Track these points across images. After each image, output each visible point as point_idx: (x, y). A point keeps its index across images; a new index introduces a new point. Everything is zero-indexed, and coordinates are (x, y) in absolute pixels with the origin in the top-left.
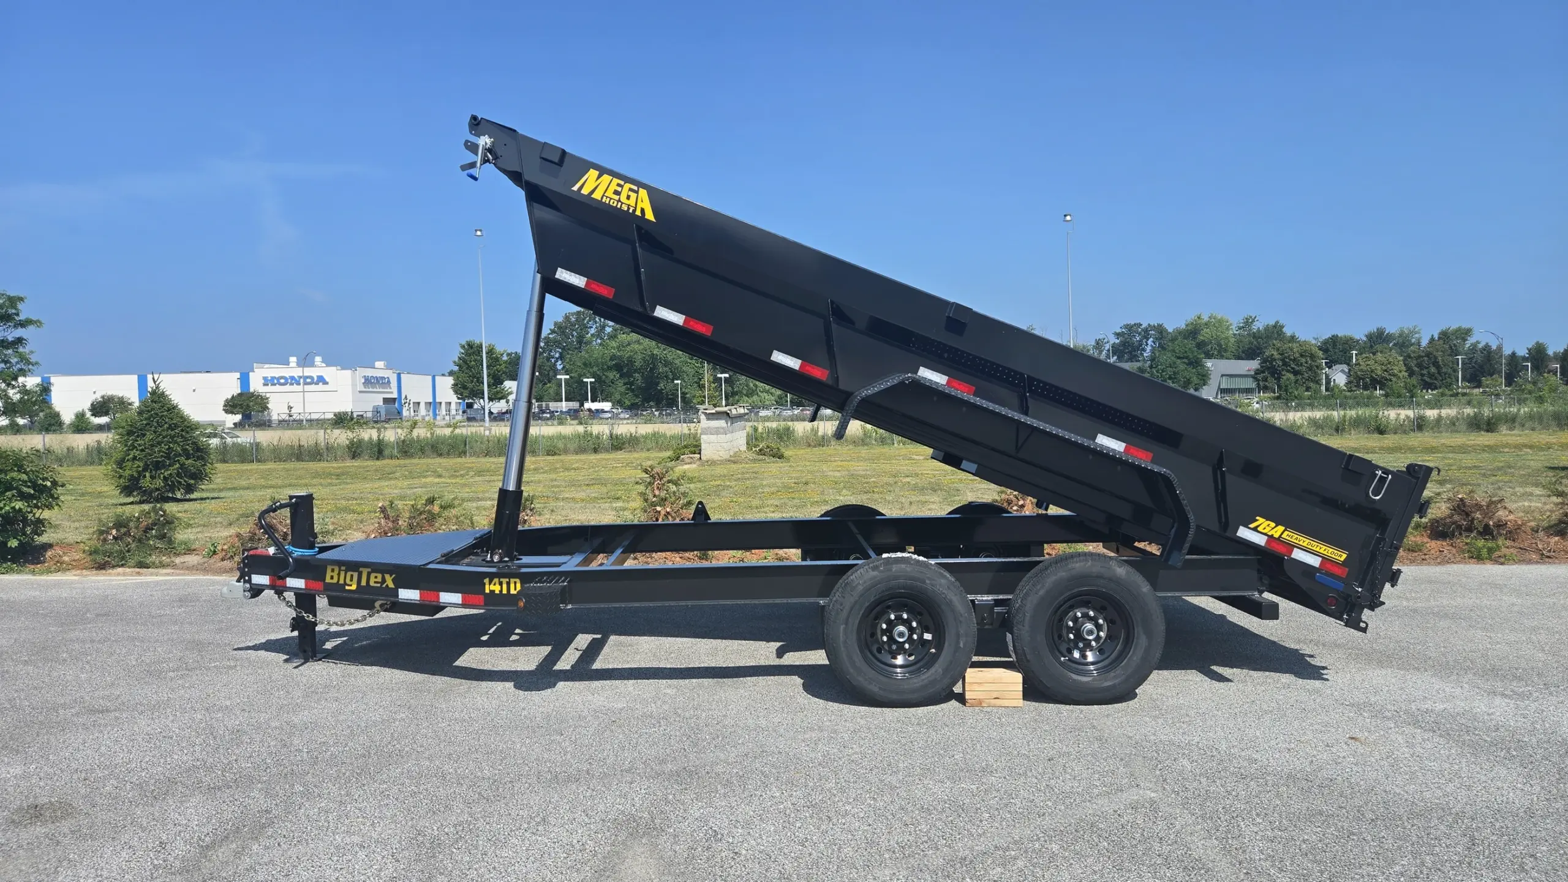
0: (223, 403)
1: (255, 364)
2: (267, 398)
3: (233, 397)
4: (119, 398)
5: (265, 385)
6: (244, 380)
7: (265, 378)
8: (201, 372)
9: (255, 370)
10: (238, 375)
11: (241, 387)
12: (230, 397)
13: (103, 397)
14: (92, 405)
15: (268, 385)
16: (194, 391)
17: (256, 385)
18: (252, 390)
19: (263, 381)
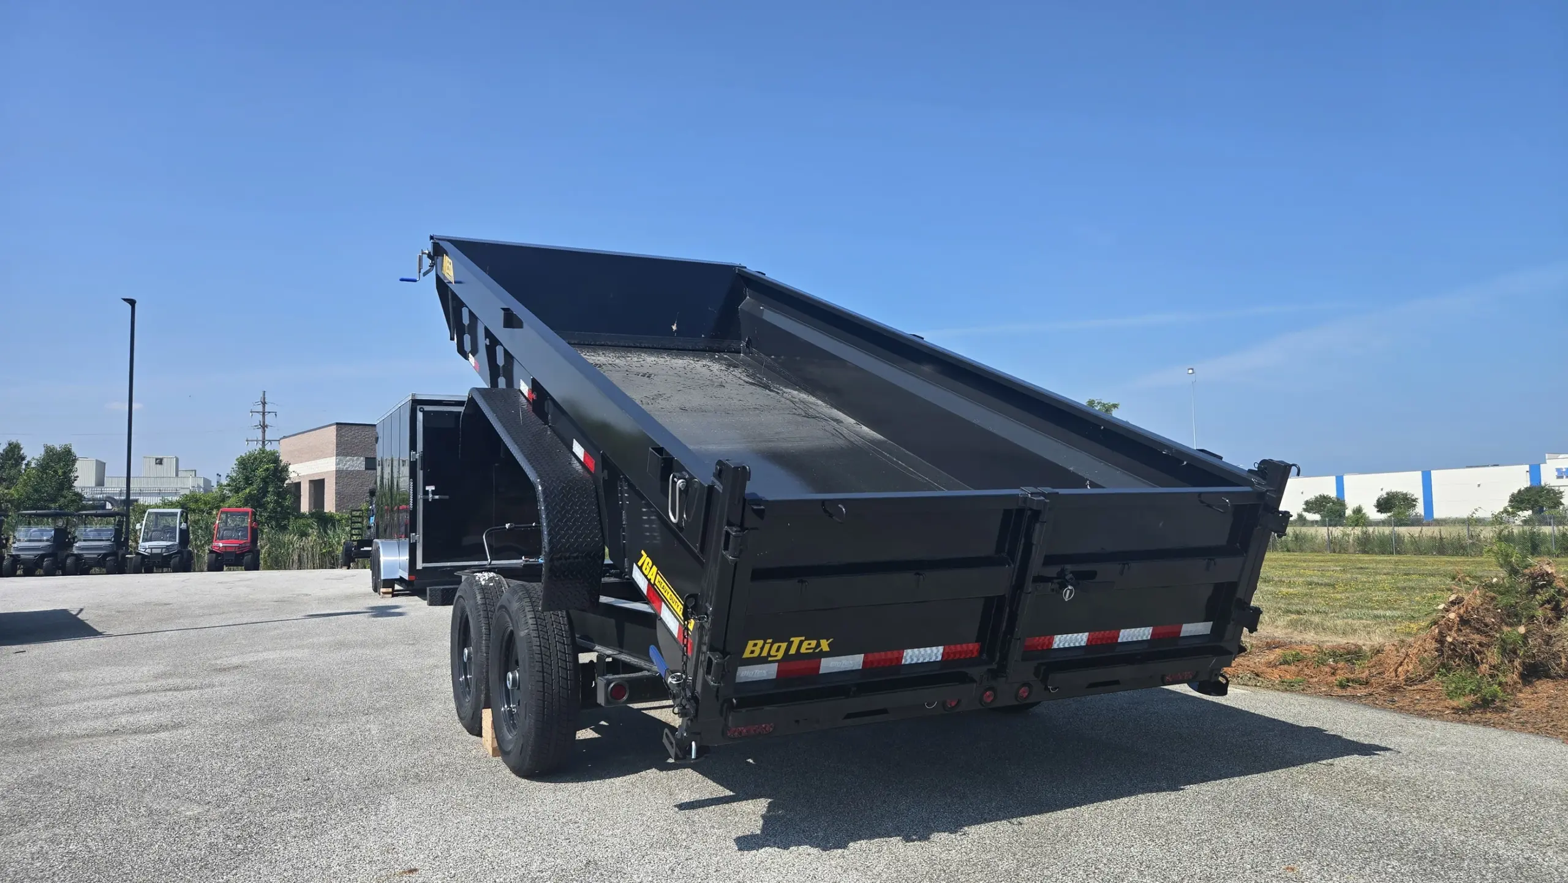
0: (1508, 499)
1: (1547, 455)
2: (1561, 493)
3: (1520, 491)
4: (1403, 494)
5: (1559, 477)
6: (1535, 472)
7: (1558, 470)
8: (1488, 466)
9: (1547, 461)
10: (1527, 467)
11: (1531, 480)
12: (1516, 492)
13: (1388, 494)
14: (1378, 501)
15: (1562, 477)
16: (1479, 485)
17: (1549, 478)
18: (1543, 484)
19: (1556, 474)
